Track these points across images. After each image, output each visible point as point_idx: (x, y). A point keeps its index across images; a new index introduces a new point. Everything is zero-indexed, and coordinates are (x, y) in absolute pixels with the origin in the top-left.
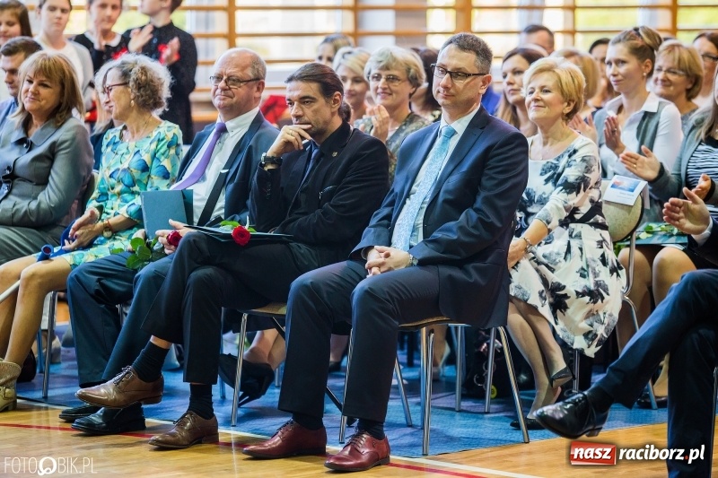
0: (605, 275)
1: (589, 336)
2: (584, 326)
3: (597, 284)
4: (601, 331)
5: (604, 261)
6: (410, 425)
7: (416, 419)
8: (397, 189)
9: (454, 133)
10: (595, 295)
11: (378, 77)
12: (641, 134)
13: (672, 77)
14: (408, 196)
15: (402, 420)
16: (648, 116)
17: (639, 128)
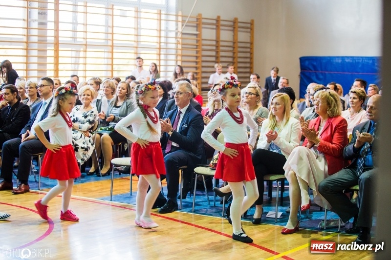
0: (90, 145)
1: (82, 160)
2: (82, 156)
3: (87, 147)
4: (86, 159)
5: (90, 142)
6: (36, 182)
7: (37, 180)
8: (32, 118)
9: (46, 103)
10: (87, 149)
11: (27, 88)
12: (97, 105)
13: (108, 89)
14: (35, 120)
15: (34, 180)
16: (98, 101)
17: (96, 104)
